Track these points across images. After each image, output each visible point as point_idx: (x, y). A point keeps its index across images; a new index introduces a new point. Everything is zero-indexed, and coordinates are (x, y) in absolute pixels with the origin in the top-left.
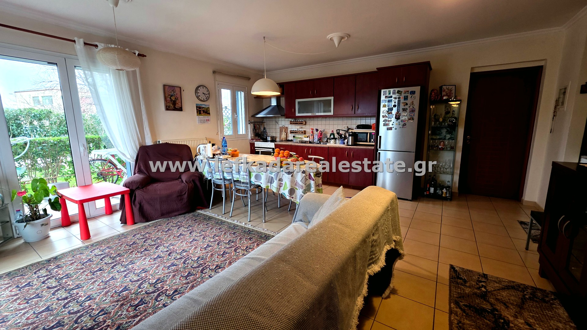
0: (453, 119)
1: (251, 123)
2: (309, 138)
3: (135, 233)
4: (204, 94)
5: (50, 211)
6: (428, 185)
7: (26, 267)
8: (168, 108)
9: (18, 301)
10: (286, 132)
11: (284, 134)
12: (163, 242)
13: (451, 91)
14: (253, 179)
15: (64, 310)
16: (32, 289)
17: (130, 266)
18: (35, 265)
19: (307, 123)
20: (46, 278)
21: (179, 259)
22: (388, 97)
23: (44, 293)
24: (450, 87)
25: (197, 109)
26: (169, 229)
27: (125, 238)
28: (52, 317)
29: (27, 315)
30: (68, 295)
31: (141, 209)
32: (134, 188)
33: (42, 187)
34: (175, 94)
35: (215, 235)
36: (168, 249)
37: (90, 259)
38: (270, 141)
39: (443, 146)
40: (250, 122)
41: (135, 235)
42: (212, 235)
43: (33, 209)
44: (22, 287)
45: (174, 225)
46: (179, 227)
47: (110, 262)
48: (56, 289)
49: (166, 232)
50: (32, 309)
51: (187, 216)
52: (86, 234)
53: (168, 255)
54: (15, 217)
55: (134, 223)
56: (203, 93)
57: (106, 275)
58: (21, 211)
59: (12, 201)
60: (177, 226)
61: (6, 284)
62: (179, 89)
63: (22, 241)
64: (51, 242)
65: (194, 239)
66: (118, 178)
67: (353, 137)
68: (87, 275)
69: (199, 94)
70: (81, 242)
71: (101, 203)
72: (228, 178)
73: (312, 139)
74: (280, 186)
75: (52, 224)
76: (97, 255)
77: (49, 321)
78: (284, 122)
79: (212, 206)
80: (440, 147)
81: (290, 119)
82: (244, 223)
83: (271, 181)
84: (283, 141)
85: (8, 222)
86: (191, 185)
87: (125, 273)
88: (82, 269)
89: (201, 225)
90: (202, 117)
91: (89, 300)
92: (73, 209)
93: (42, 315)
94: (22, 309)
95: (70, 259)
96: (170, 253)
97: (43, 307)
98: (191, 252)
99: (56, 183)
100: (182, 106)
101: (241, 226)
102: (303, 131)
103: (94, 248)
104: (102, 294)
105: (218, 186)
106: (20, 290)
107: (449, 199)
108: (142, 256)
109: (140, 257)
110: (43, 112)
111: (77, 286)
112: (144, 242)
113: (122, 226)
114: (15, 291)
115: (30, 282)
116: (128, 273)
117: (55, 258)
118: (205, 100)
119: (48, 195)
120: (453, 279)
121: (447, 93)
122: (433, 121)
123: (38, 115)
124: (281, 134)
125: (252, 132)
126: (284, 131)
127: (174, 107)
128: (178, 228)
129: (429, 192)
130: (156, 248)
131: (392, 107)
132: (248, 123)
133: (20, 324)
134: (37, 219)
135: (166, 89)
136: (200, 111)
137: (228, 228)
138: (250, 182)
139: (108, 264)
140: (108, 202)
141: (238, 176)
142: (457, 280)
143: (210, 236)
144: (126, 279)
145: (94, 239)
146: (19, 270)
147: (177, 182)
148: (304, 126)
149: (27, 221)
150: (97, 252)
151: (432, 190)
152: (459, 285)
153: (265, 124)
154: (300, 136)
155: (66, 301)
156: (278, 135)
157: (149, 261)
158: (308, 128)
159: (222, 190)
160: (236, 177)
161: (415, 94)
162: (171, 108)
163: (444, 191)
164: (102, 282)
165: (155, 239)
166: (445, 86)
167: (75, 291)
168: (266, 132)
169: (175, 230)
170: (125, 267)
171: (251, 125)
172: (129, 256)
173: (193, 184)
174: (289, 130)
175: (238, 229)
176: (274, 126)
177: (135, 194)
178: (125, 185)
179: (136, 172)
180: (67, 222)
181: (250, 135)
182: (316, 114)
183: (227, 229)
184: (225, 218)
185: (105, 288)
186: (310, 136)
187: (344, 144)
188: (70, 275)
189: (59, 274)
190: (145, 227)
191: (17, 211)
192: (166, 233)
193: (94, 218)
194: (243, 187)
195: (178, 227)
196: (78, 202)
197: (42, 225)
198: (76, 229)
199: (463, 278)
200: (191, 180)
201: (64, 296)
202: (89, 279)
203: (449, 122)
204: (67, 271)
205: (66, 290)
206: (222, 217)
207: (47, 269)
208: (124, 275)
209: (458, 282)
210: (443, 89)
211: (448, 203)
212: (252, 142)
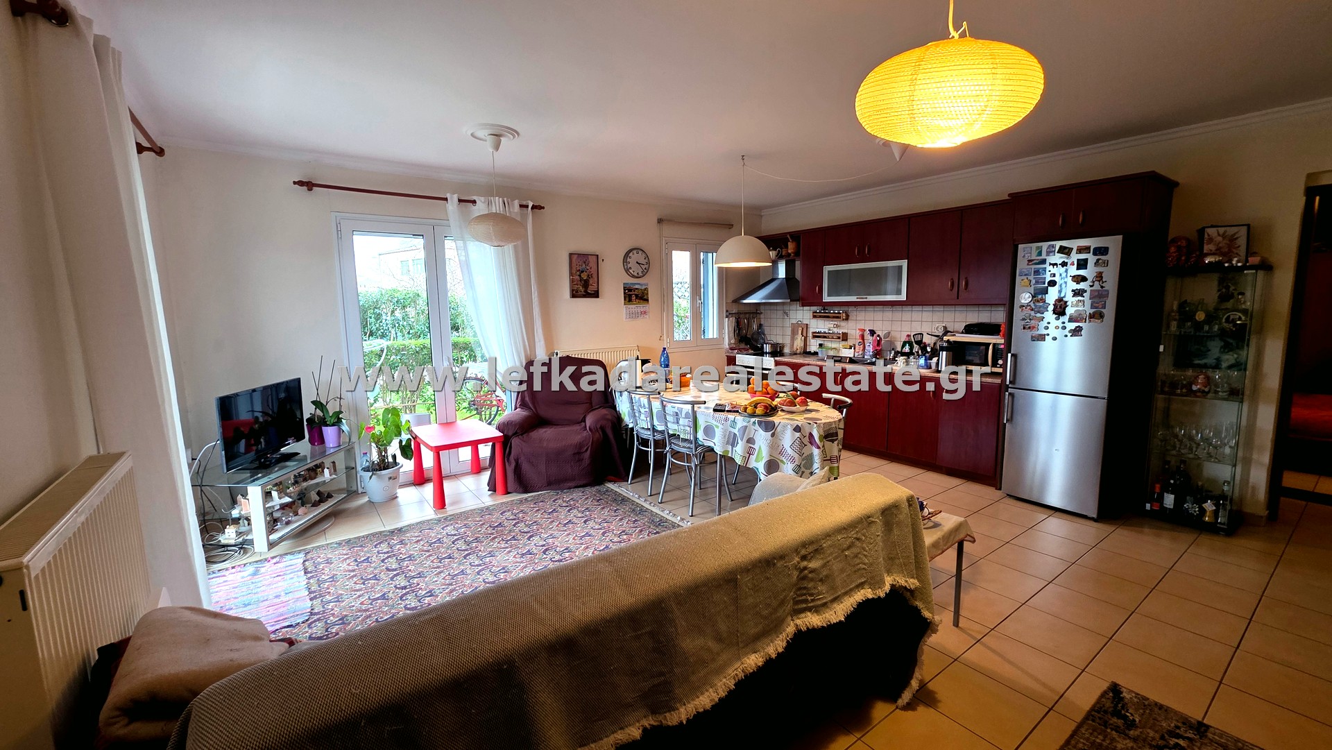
0: (1240, 314)
1: (731, 316)
2: (855, 349)
3: (505, 509)
4: (639, 264)
5: (400, 459)
6: (1158, 486)
7: (367, 536)
8: (574, 294)
9: (355, 579)
10: (805, 334)
11: (799, 339)
12: (540, 530)
13: (1233, 239)
14: (700, 435)
15: (400, 602)
16: (371, 567)
17: (488, 560)
18: (377, 536)
19: (850, 317)
20: (386, 555)
21: (556, 561)
22: (1035, 261)
23: (382, 575)
24: (1231, 231)
25: (624, 293)
26: (554, 510)
27: (489, 514)
28: (387, 608)
29: (362, 599)
30: (408, 584)
31: (518, 470)
32: (510, 434)
33: (394, 421)
34: (588, 268)
35: (624, 531)
36: (545, 543)
37: (440, 539)
38: (769, 353)
39: (1206, 387)
40: (728, 314)
41: (504, 512)
42: (618, 530)
43: (381, 453)
44: (360, 562)
45: (564, 505)
46: (571, 509)
47: (463, 548)
48: (395, 573)
49: (549, 513)
50: (367, 593)
51: (589, 490)
52: (440, 502)
53: (543, 552)
54: (361, 463)
55: (507, 493)
56: (637, 263)
57: (455, 565)
58: (368, 455)
59: (359, 438)
60: (567, 506)
61: (345, 555)
62: (595, 258)
63: (366, 499)
64: (398, 505)
65: (587, 533)
66: (498, 411)
67: (951, 353)
68: (432, 562)
69: (629, 266)
70: (433, 513)
71: (465, 454)
72: (660, 428)
73: (861, 353)
74: (750, 452)
75: (402, 479)
76: (449, 535)
77: (383, 612)
78: (802, 315)
79: (632, 479)
80: (1194, 388)
81: (814, 308)
82: (679, 518)
83: (732, 441)
84: (796, 354)
85: (353, 468)
86: (597, 435)
87: (480, 568)
88: (428, 551)
89: (606, 510)
90: (633, 307)
91: (429, 596)
92: (428, 460)
93: (377, 603)
94: (357, 590)
95: (416, 534)
96: (546, 550)
97: (379, 593)
98: (577, 554)
99: (413, 414)
100: (598, 288)
101: (673, 522)
102: (840, 334)
103: (448, 523)
104: (446, 591)
105: (645, 442)
106: (357, 565)
107: (1223, 530)
108: (507, 548)
109: (503, 548)
110: (408, 296)
111: (419, 574)
112: (514, 525)
113: (490, 495)
114: (353, 566)
115: (368, 558)
116: (483, 569)
117: (400, 530)
118: (640, 274)
119: (399, 434)
120: (1098, 712)
121: (1220, 245)
122: (1175, 320)
123: (402, 301)
124: (793, 339)
125: (732, 335)
126: (800, 332)
127: (586, 291)
128: (569, 511)
129: (1158, 504)
130: (529, 539)
131: (1046, 285)
132: (725, 315)
133: (354, 608)
134: (385, 469)
135: (574, 260)
136: (630, 296)
137: (648, 522)
138: (696, 439)
139: (461, 550)
140: (476, 452)
141: (675, 427)
142: (1110, 717)
143: (615, 532)
144: (479, 576)
145: (450, 509)
146: (359, 538)
147: (577, 428)
148: (843, 324)
149: (374, 470)
150: (450, 529)
151: (1169, 500)
152: (1107, 728)
153: (762, 316)
154: (834, 345)
155: (404, 591)
156: (787, 341)
157: (514, 557)
158: (852, 328)
159: (649, 450)
160: (673, 428)
161: (1107, 254)
162: (580, 293)
163: (1209, 506)
164: (449, 574)
165: (531, 523)
166: (1215, 229)
167: (415, 581)
168: (764, 334)
169: (563, 512)
170: (481, 560)
171: (731, 319)
172: (489, 543)
173: (601, 433)
174: (811, 330)
175: (666, 528)
176: (779, 322)
177: (511, 444)
178: (499, 428)
179: (518, 406)
180: (420, 479)
181: (727, 340)
182: (866, 298)
183: (646, 524)
184: (650, 504)
185: (451, 584)
186: (857, 345)
187: (930, 368)
188: (414, 557)
189: (401, 553)
190: (521, 501)
191: (364, 454)
192: (549, 516)
193: (455, 476)
194: (684, 447)
195: (568, 508)
196: (434, 449)
197: (390, 478)
198: (429, 489)
199: (1131, 718)
200: (598, 427)
201: (402, 584)
202: (434, 568)
203: (1226, 322)
204: (410, 550)
205: (405, 576)
206: (645, 500)
207: (389, 544)
208: (477, 570)
209: (1111, 722)
210: (1206, 236)
211: (1219, 541)
212: (732, 355)
